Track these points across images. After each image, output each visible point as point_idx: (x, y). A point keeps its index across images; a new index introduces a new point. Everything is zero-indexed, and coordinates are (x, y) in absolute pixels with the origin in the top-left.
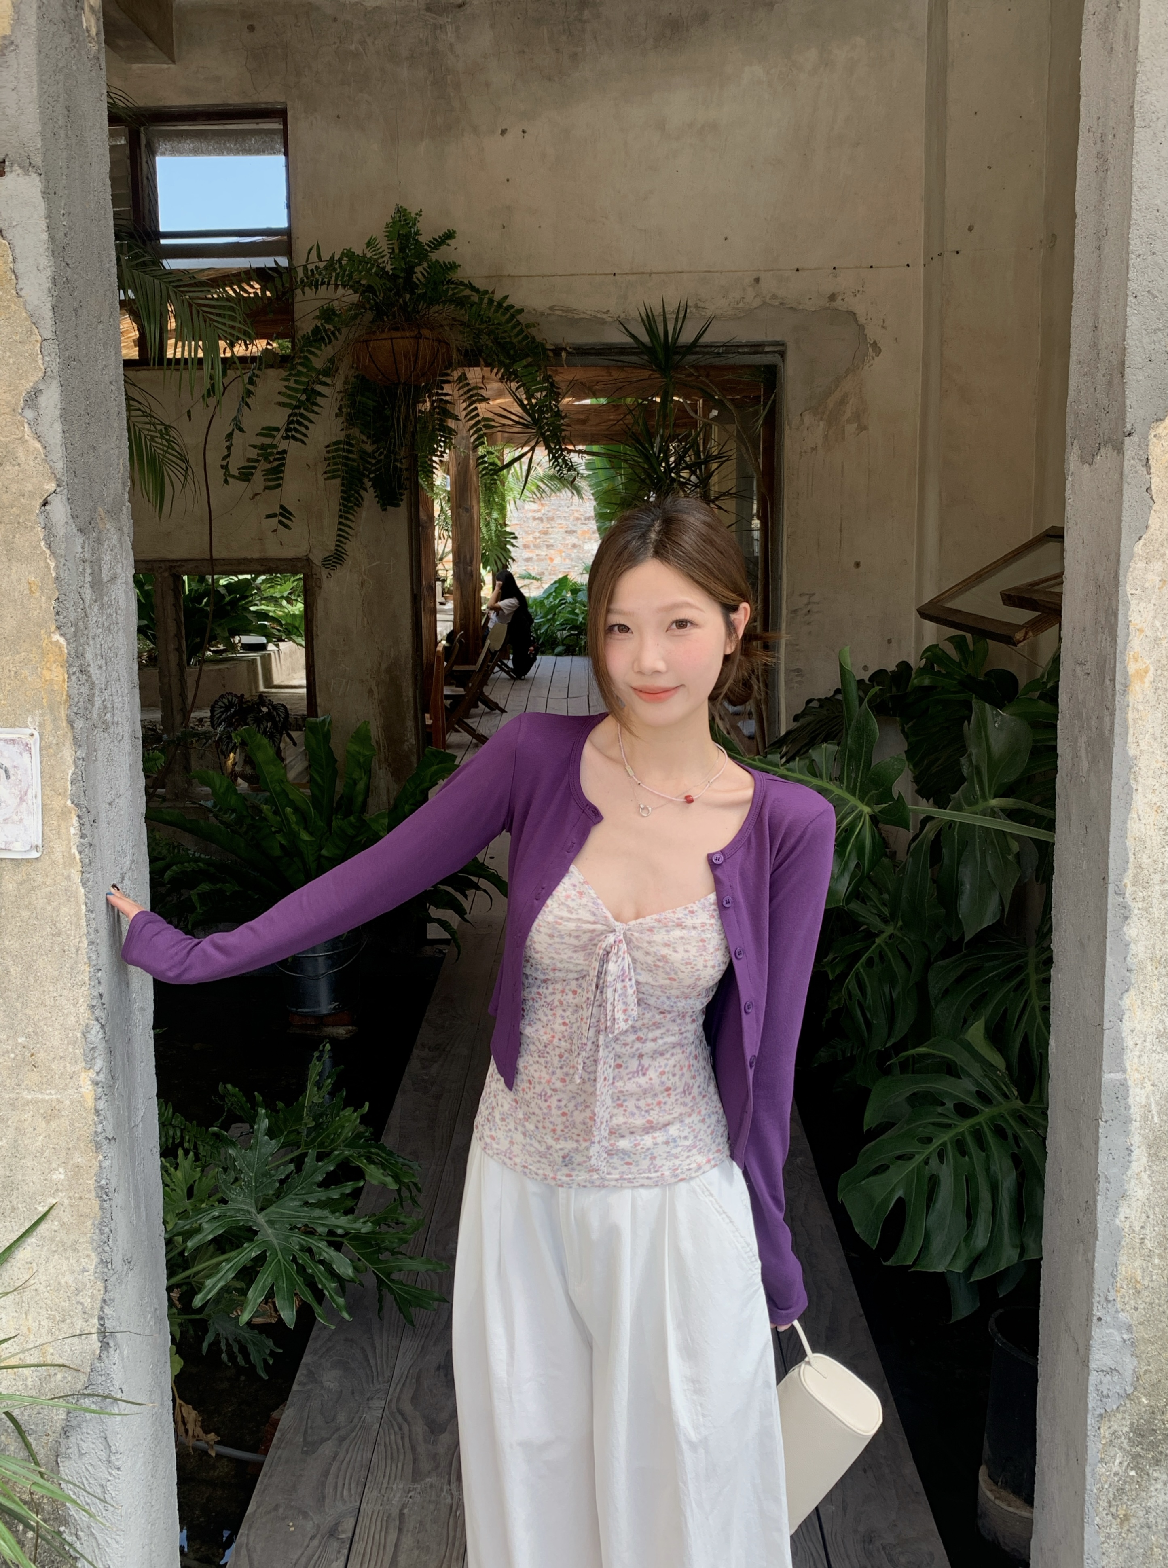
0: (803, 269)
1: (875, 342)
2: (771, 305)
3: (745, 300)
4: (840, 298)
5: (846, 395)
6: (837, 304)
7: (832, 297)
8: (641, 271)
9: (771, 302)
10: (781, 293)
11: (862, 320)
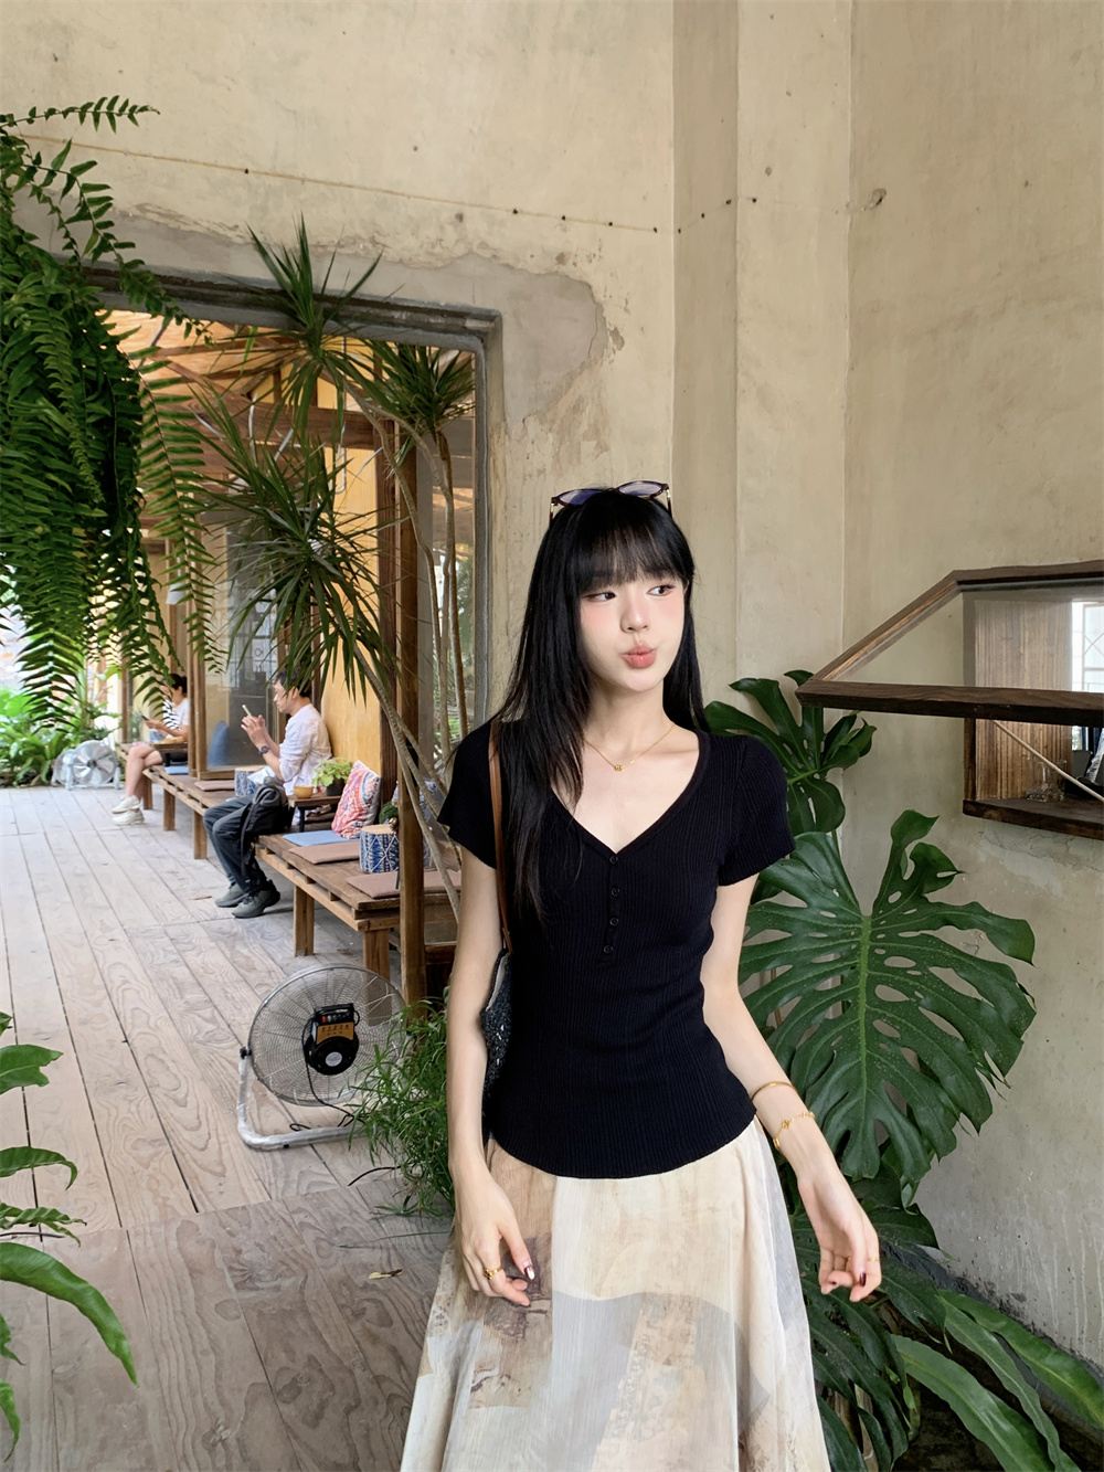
0: (522, 212)
1: (616, 329)
2: (479, 256)
3: (443, 243)
4: (571, 262)
5: (581, 399)
6: (567, 269)
7: (561, 259)
8: (289, 172)
9: (481, 252)
10: (495, 242)
11: (599, 297)
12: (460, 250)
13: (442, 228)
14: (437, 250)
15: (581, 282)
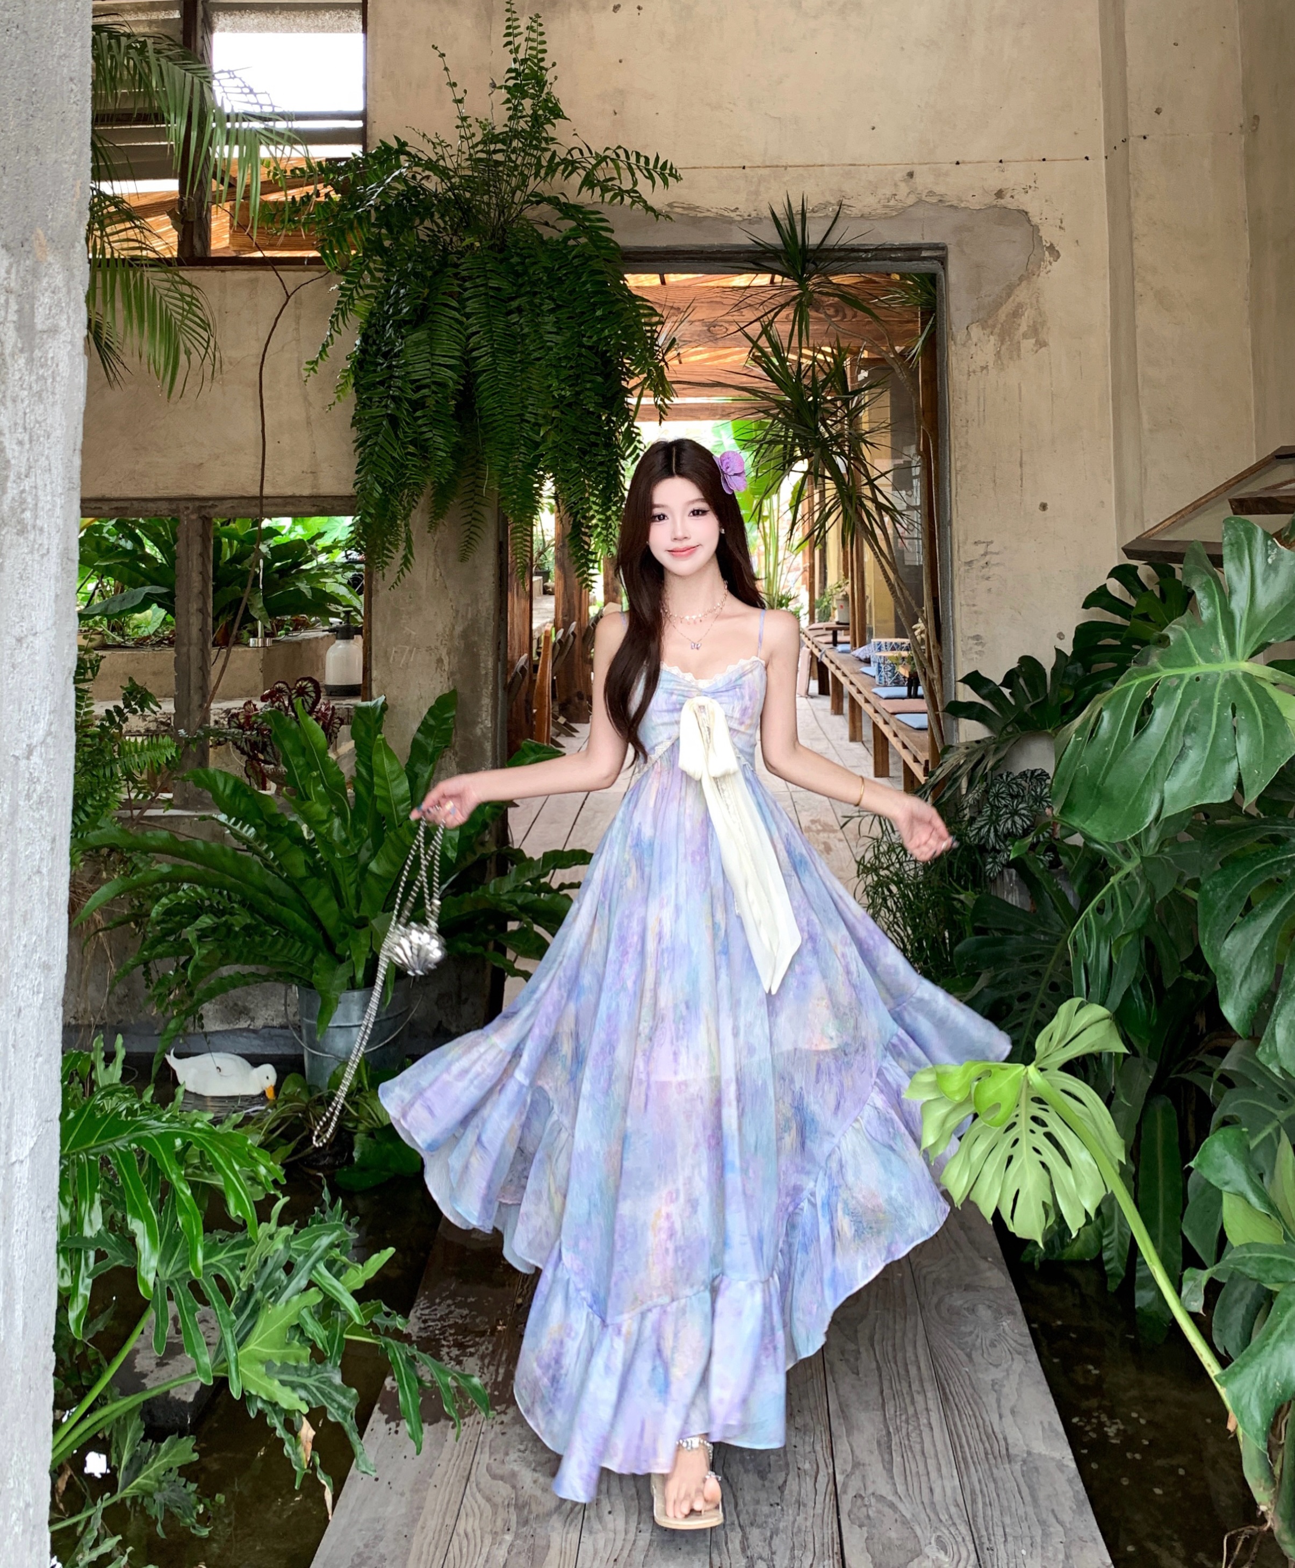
0: (964, 162)
1: (1051, 244)
2: (927, 203)
3: (896, 198)
4: (1009, 195)
5: (1020, 306)
6: (1006, 201)
7: (1000, 194)
8: (775, 163)
9: (928, 199)
10: (940, 189)
11: (1035, 220)
12: (911, 200)
13: (896, 185)
14: (892, 203)
15: (1019, 211)
